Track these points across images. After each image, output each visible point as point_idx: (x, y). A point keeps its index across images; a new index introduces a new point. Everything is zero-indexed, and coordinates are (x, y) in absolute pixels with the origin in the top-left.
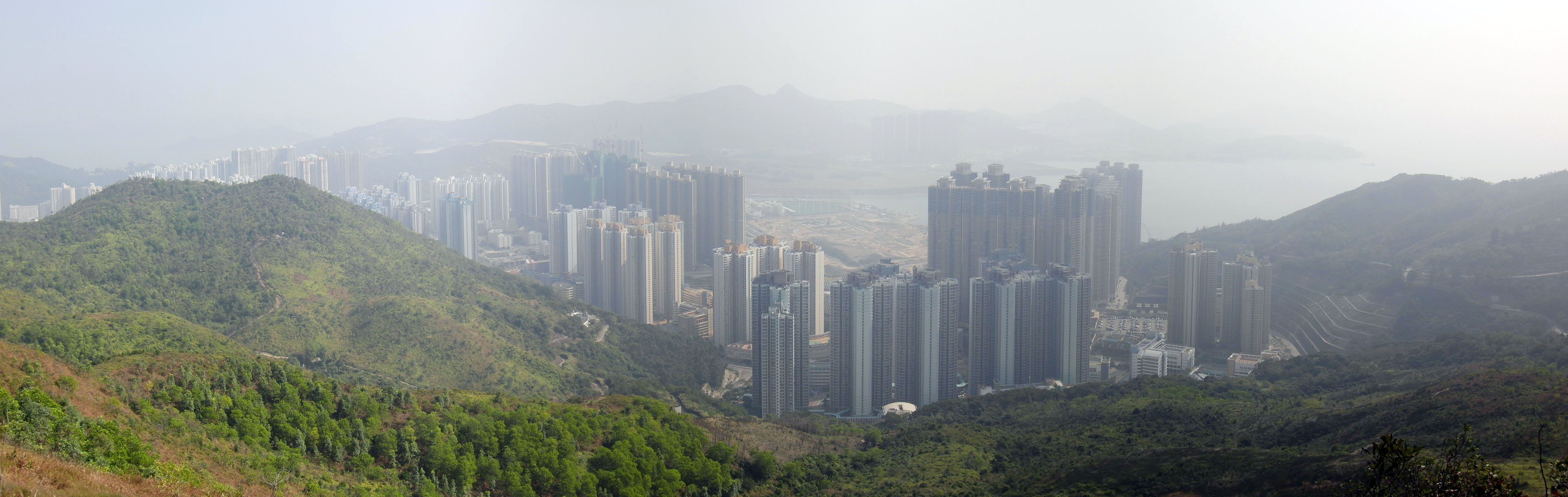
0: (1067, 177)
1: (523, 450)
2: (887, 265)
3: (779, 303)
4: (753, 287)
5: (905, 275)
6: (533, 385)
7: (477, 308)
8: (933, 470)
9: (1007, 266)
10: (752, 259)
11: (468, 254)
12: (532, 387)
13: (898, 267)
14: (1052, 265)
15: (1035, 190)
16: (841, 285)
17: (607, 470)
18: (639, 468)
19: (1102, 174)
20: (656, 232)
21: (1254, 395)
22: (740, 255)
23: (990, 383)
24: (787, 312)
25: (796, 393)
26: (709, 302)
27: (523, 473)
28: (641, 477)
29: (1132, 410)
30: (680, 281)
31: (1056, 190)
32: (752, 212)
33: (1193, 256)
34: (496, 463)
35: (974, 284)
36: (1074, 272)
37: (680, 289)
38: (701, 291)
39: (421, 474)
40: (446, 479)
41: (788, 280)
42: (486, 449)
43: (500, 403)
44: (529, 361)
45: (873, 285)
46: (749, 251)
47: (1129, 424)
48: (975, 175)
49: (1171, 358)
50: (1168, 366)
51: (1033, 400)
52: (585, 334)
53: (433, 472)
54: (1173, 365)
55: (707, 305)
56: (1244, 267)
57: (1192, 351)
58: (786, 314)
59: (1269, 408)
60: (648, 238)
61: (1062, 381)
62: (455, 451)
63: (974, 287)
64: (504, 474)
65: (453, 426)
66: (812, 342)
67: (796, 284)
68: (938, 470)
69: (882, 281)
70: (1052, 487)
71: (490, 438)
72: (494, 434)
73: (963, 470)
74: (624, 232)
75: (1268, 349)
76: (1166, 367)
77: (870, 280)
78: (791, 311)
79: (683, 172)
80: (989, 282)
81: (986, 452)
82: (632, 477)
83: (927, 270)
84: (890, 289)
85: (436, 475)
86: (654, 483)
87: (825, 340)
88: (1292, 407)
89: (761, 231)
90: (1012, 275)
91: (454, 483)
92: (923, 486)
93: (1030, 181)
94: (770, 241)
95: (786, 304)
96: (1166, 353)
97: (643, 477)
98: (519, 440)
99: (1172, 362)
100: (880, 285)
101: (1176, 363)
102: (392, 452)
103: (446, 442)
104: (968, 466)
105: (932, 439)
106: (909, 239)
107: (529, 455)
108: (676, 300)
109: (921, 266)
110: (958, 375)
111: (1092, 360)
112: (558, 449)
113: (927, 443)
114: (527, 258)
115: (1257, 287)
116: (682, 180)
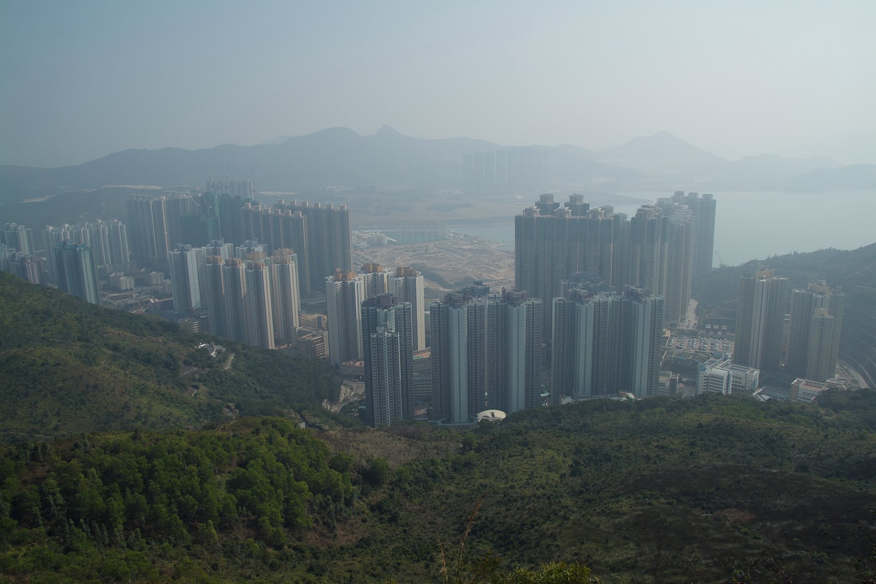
0: (643, 206)
1: (166, 481)
2: (479, 287)
3: (385, 323)
4: (362, 310)
5: (495, 295)
6: (169, 417)
7: (106, 350)
8: (521, 472)
9: (586, 287)
10: (360, 285)
11: (91, 298)
12: (169, 420)
13: (489, 288)
14: (628, 287)
15: (613, 219)
16: (439, 305)
17: (244, 489)
18: (272, 483)
19: (676, 204)
20: (272, 265)
21: (815, 421)
22: (349, 282)
23: (569, 394)
24: (393, 331)
25: (403, 404)
26: (324, 325)
27: (170, 504)
28: (274, 492)
29: (696, 424)
30: (297, 308)
31: (633, 219)
32: (358, 243)
33: (763, 282)
34: (143, 499)
35: (556, 304)
36: (648, 294)
37: (297, 315)
38: (316, 315)
39: (70, 525)
40: (96, 525)
41: (393, 303)
42: (131, 487)
43: (139, 439)
44: (163, 395)
45: (467, 305)
46: (357, 278)
47: (692, 438)
48: (557, 205)
49: (736, 378)
50: (733, 385)
51: (607, 410)
52: (213, 364)
53: (82, 520)
54: (738, 384)
55: (322, 328)
56: (814, 295)
57: (757, 372)
58: (391, 332)
59: (830, 437)
60: (265, 271)
61: (634, 394)
62: (101, 494)
63: (556, 306)
64: (151, 508)
65: (96, 470)
66: (415, 357)
67: (400, 306)
68: (525, 472)
69: (475, 301)
70: (621, 492)
71: (134, 475)
72: (137, 470)
73: (546, 473)
74: (242, 267)
75: (834, 377)
76: (731, 387)
77: (464, 300)
78: (397, 330)
79: (294, 209)
80: (570, 302)
81: (565, 457)
82: (267, 493)
83: (515, 290)
84: (482, 308)
85: (85, 523)
86: (286, 496)
87: (427, 355)
88: (855, 440)
89: (368, 260)
90: (591, 295)
91: (104, 528)
92: (512, 487)
93: (608, 210)
94: (375, 268)
95: (392, 324)
96: (731, 372)
97: (276, 492)
98: (162, 472)
99: (736, 382)
100: (473, 305)
101: (740, 383)
102: (36, 510)
103: (91, 487)
104: (550, 469)
105: (519, 444)
106: (499, 263)
107: (172, 485)
108: (295, 326)
109: (509, 288)
110: (542, 385)
111: (662, 375)
112: (199, 476)
113: (515, 447)
114: (151, 297)
115: (827, 316)
116: (293, 216)
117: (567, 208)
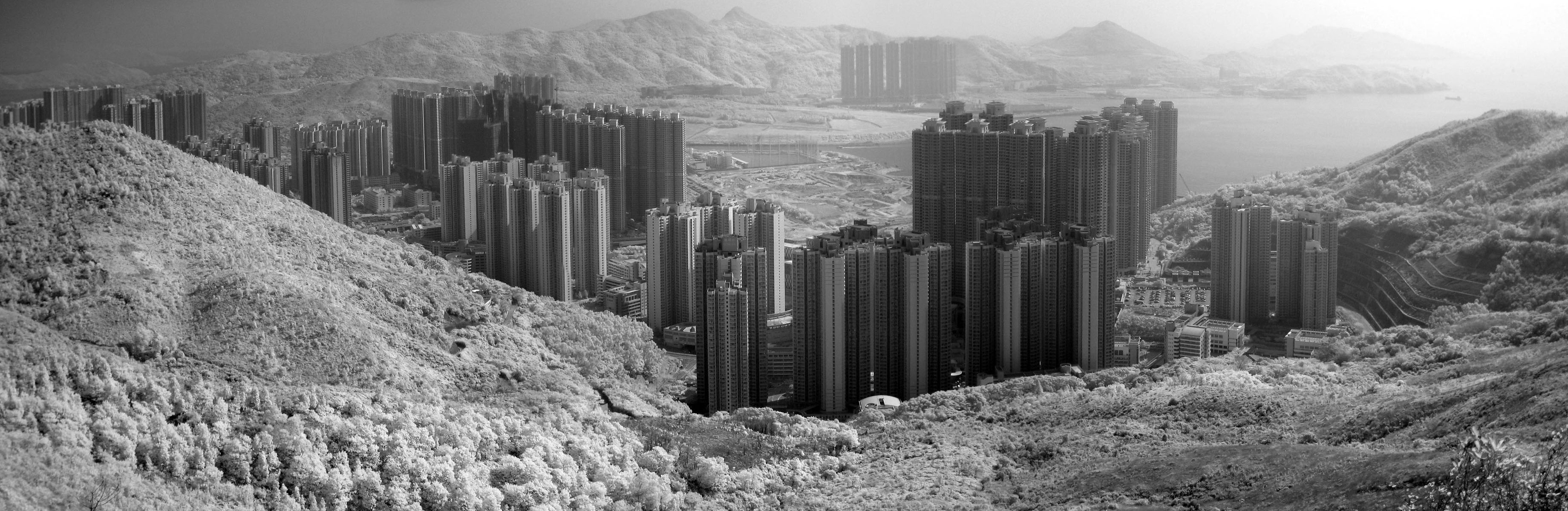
0: (1085, 118)
1: (409, 461)
2: (863, 228)
3: (729, 275)
4: (697, 257)
5: (885, 239)
6: (422, 379)
7: (351, 285)
8: (923, 478)
9: (1011, 227)
10: (695, 221)
12: (421, 383)
13: (876, 230)
14: (1067, 226)
15: (1044, 135)
16: (806, 252)
17: (515, 483)
18: (555, 480)
19: (1127, 114)
20: (575, 190)
21: (1318, 380)
22: (679, 217)
23: (991, 371)
24: (740, 286)
25: (750, 386)
26: (642, 275)
27: (411, 489)
28: (557, 492)
29: (1168, 402)
30: (605, 249)
31: (1071, 134)
32: (694, 164)
33: (1241, 213)
34: (376, 477)
35: (971, 250)
36: (1094, 233)
37: (605, 259)
38: (632, 261)
39: (282, 492)
40: (314, 498)
41: (740, 247)
42: (363, 459)
43: (381, 402)
44: (417, 350)
45: (846, 252)
46: (691, 213)
47: (1164, 418)
48: (970, 116)
49: (1216, 336)
50: (1212, 346)
51: (1045, 390)
52: (486, 316)
53: (297, 489)
54: (1219, 344)
55: (640, 279)
56: (1303, 224)
57: (1241, 327)
58: (737, 288)
59: (1336, 395)
60: (565, 197)
61: (1081, 367)
62: (324, 462)
63: (970, 254)
64: (387, 489)
65: (322, 431)
66: (771, 322)
67: (750, 252)
68: (928, 478)
69: (857, 247)
70: (1070, 496)
71: (368, 446)
72: (373, 441)
73: (960, 479)
74: (535, 190)
75: (1334, 323)
76: (1210, 348)
77: (841, 246)
78: (744, 285)
79: (608, 116)
80: (988, 247)
81: (987, 456)
82: (546, 492)
83: (913, 232)
84: (866, 257)
85: (301, 492)
86: (573, 499)
87: (786, 320)
88: (1365, 394)
89: (706, 188)
90: (1018, 238)
91: (324, 503)
92: (909, 498)
93: (1037, 123)
94: (717, 197)
95: (738, 278)
96: (1209, 330)
97: (560, 492)
98: (405, 448)
99: (1216, 342)
100: (853, 252)
101: (1221, 342)
102: (247, 466)
103: (313, 450)
104: (965, 473)
105: (920, 440)
106: (890, 195)
107: (418, 466)
108: (601, 273)
109: (907, 227)
110: (953, 361)
111: (1118, 341)
112: (454, 459)
113: (914, 445)
114: (414, 223)
115: (1320, 249)
116: (607, 125)
117: (983, 120)
